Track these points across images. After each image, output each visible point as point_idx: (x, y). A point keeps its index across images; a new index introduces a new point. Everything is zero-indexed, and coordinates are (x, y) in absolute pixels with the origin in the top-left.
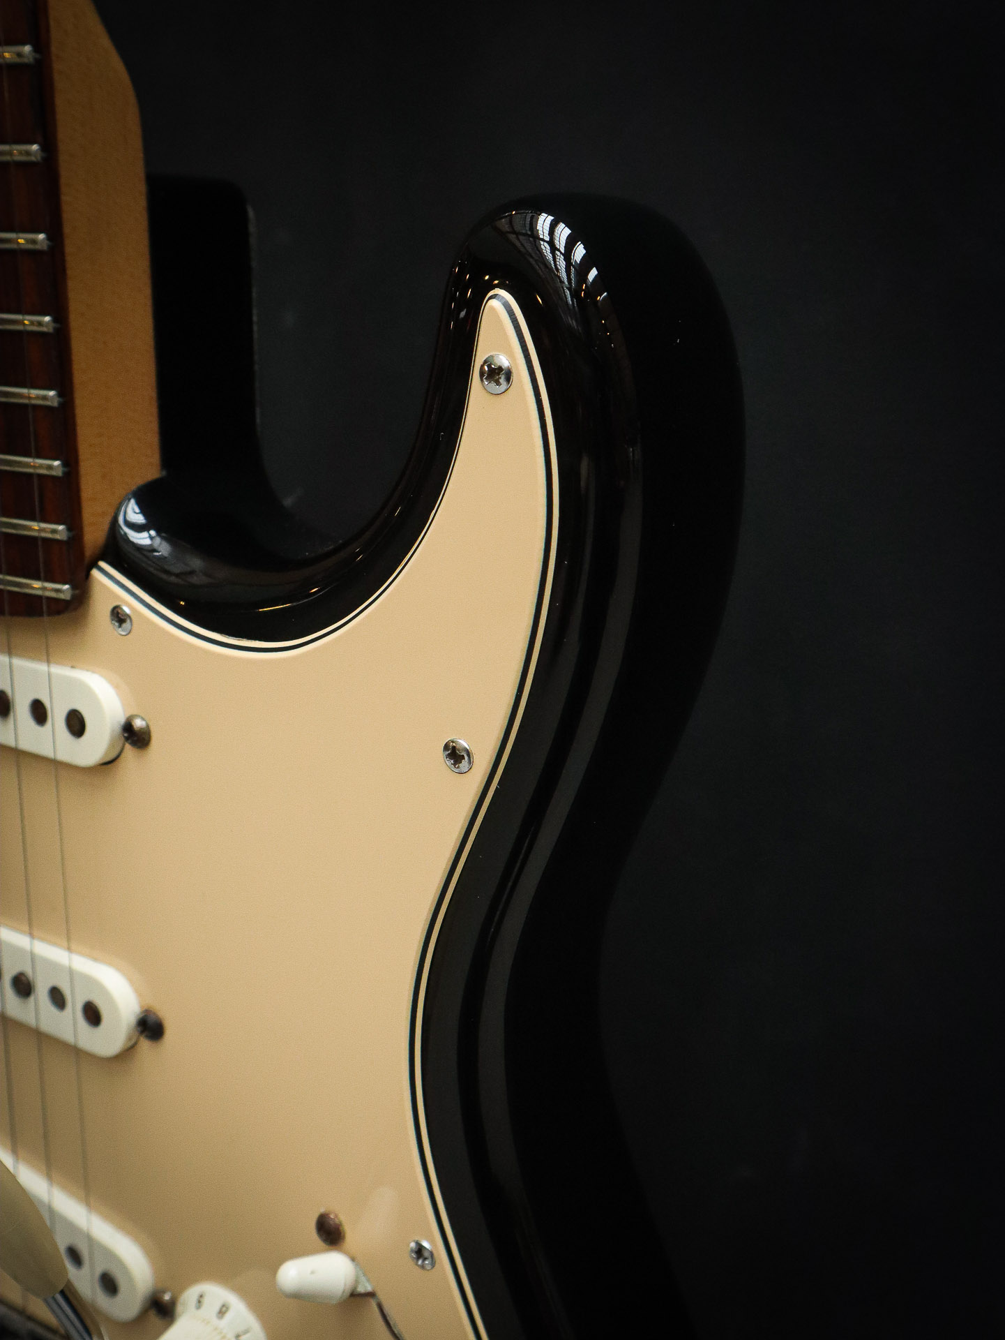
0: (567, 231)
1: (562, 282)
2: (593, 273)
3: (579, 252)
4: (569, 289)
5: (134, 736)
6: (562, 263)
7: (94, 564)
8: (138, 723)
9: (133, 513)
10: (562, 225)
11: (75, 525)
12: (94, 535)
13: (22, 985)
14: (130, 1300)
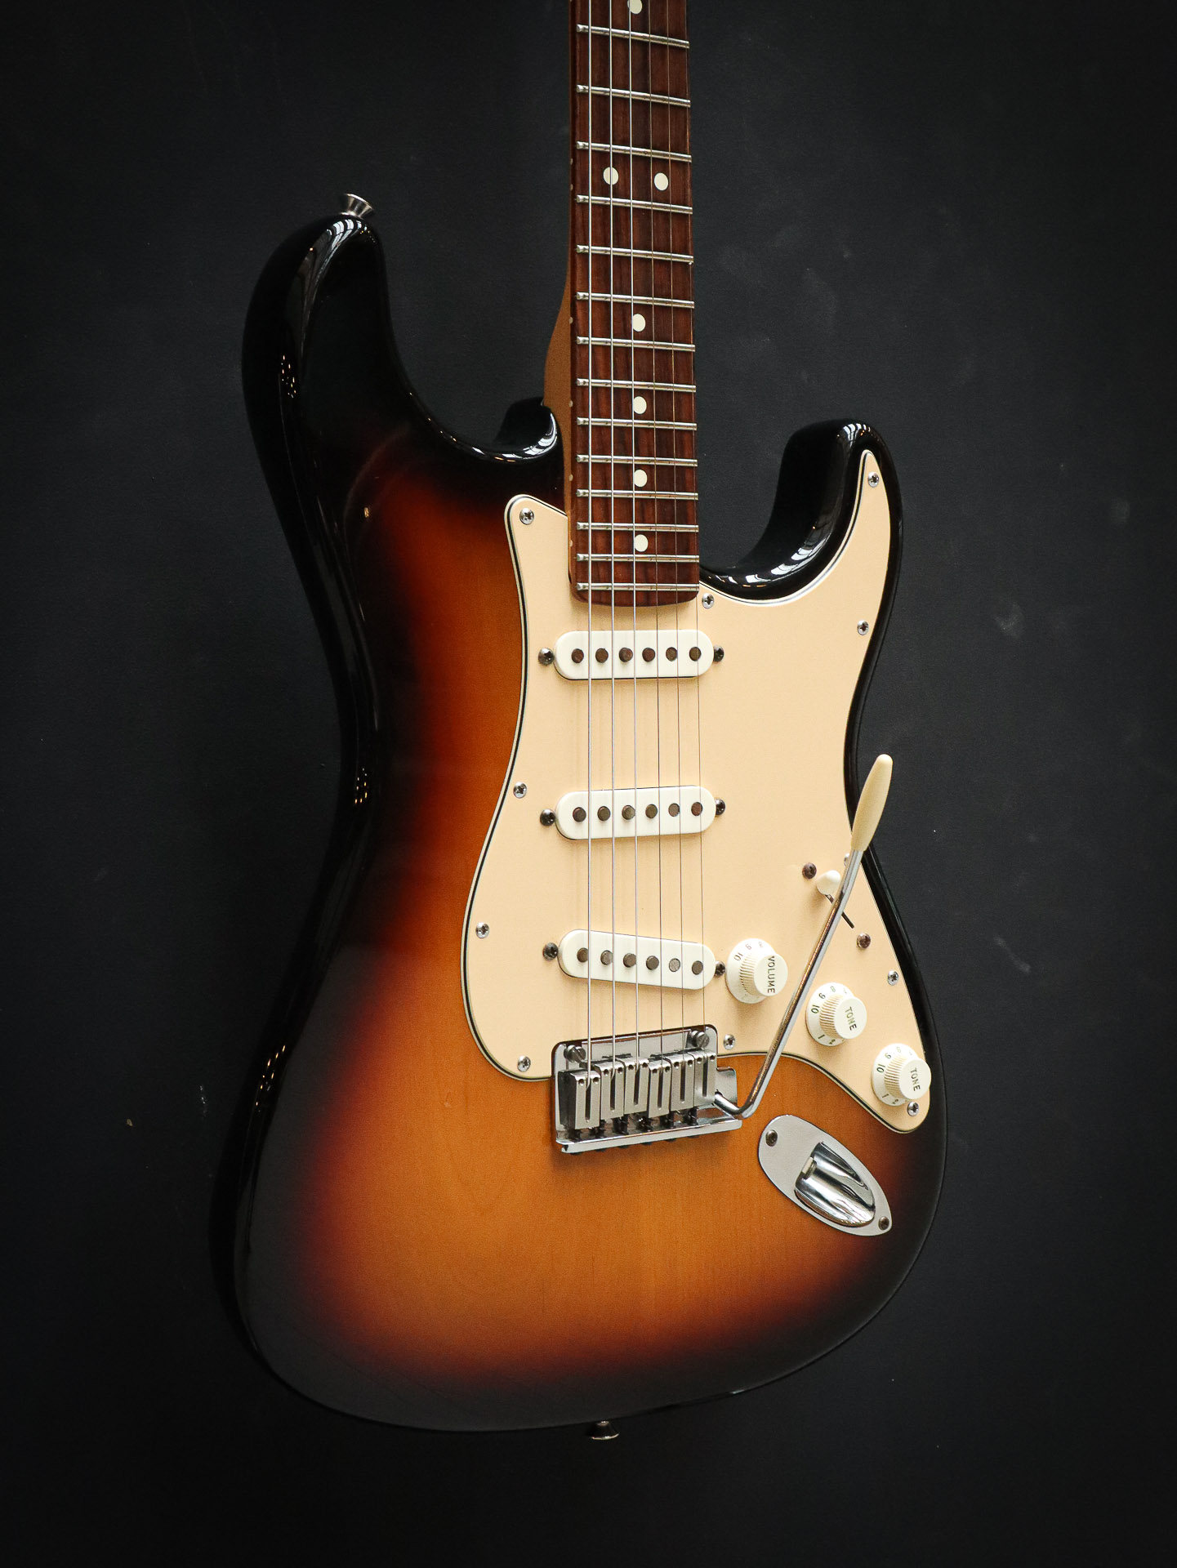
5: (718, 655)
8: (722, 648)
13: (651, 812)
14: (709, 971)
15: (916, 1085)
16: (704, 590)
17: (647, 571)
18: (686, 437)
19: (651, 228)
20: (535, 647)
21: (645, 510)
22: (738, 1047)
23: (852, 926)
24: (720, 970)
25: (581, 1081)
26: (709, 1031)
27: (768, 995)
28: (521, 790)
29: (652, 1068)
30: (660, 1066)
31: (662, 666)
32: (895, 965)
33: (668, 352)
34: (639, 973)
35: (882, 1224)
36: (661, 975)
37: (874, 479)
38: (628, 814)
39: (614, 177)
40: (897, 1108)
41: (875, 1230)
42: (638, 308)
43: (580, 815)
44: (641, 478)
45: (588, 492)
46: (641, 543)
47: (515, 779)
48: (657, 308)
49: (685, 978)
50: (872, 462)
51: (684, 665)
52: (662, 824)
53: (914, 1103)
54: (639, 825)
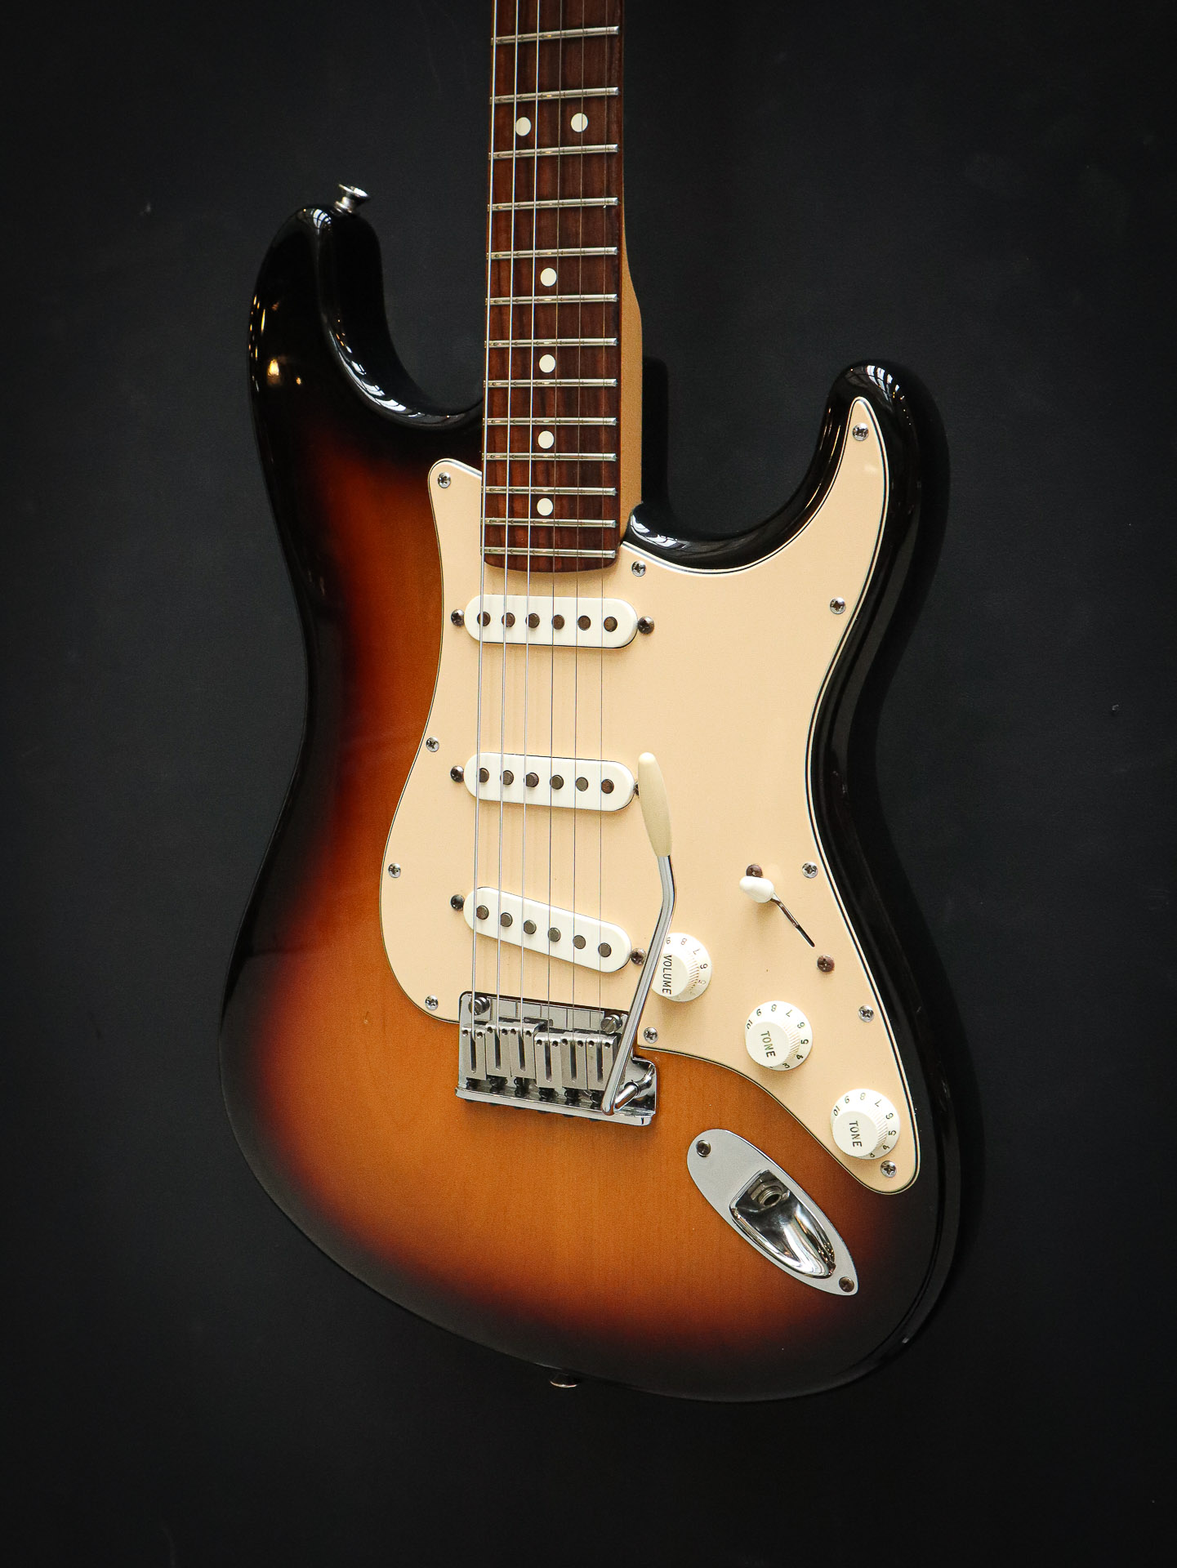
0: (883, 371)
1: (882, 390)
2: (897, 387)
3: (890, 379)
4: (886, 392)
5: (645, 627)
6: (881, 383)
7: (621, 543)
8: (648, 620)
9: (634, 519)
10: (879, 369)
11: (618, 522)
12: (623, 529)
13: (557, 783)
14: (619, 958)
15: (855, 1140)
16: (631, 554)
18: (601, 394)
19: (560, 176)
20: (448, 608)
21: (546, 473)
22: (660, 1043)
23: (813, 944)
24: (636, 958)
25: (466, 1032)
26: (624, 1017)
27: (664, 995)
28: (432, 744)
30: (547, 1039)
31: (570, 634)
32: (871, 999)
33: (573, 306)
34: (540, 942)
35: (845, 1284)
36: (565, 949)
37: (861, 432)
38: (532, 781)
39: (523, 127)
40: (864, 1163)
41: (832, 1287)
42: (543, 263)
43: (484, 776)
44: (546, 440)
45: (486, 456)
46: (545, 507)
47: (430, 733)
48: (563, 260)
49: (589, 957)
50: (861, 413)
51: (595, 636)
52: (567, 797)
53: (891, 1164)
54: (542, 794)
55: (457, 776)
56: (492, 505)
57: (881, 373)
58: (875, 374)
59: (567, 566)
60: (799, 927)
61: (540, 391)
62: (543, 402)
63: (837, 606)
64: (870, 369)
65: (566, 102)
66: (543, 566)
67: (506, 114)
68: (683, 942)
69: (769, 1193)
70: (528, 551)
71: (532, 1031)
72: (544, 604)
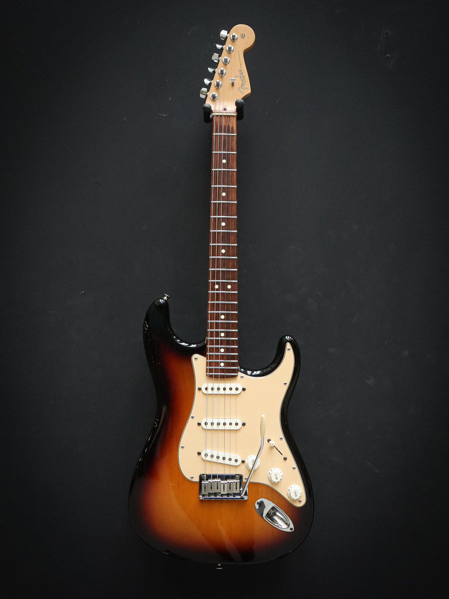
2: (294, 340)
3: (292, 339)
4: (292, 341)
7: (238, 372)
8: (244, 388)
13: (225, 424)
14: (239, 462)
16: (240, 374)
17: (222, 370)
18: (235, 341)
19: (226, 297)
20: (197, 386)
21: (223, 357)
23: (282, 454)
24: (243, 462)
25: (203, 483)
28: (193, 417)
29: (221, 483)
30: (224, 482)
31: (228, 392)
32: (295, 465)
33: (229, 323)
34: (221, 460)
35: (291, 529)
36: (227, 462)
37: (289, 349)
38: (218, 424)
39: (217, 287)
40: (295, 501)
41: (289, 530)
42: (222, 314)
43: (206, 424)
44: (222, 350)
45: (208, 354)
46: (222, 364)
47: (192, 415)
48: (227, 314)
49: (233, 463)
50: (288, 346)
51: (234, 392)
52: (228, 427)
53: (300, 500)
54: (221, 427)
55: (199, 424)
56: (210, 364)
57: (289, 337)
58: (288, 338)
59: (228, 377)
60: (279, 451)
61: (221, 340)
62: (222, 342)
63: (285, 384)
64: (286, 337)
65: (227, 283)
66: (223, 377)
67: (213, 284)
68: (251, 457)
69: (272, 512)
70: (214, 374)
71: (220, 481)
72: (222, 385)
